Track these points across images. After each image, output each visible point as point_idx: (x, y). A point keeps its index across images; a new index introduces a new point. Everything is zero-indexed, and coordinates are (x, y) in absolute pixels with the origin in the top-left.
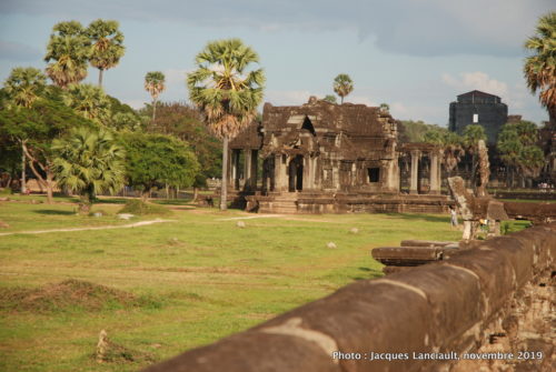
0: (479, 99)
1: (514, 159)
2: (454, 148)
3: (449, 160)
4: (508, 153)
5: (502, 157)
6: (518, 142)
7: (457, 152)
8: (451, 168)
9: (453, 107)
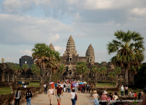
0: (26, 58)
1: (35, 73)
2: (20, 70)
3: (19, 73)
4: (34, 71)
5: (32, 72)
6: (36, 68)
7: (21, 71)
8: (19, 75)
9: (20, 60)
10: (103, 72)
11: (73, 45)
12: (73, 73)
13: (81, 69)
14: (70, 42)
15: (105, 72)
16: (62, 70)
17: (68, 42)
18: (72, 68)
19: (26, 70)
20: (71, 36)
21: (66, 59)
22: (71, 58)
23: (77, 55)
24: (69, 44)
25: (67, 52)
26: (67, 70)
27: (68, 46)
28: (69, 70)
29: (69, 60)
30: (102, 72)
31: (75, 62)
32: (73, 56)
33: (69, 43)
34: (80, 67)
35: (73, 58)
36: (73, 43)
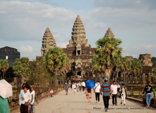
0: (8, 50)
1: (19, 73)
4: (17, 71)
5: (14, 72)
6: (21, 66)
10: (136, 69)
11: (81, 31)
12: (83, 73)
13: (109, 57)
14: (77, 27)
15: (139, 70)
16: (62, 61)
17: (74, 26)
18: (82, 64)
19: (5, 69)
20: (78, 16)
21: (72, 52)
22: (79, 49)
23: (88, 46)
24: (76, 30)
25: (73, 41)
26: (73, 68)
27: (75, 31)
28: (76, 67)
29: (77, 54)
30: (133, 69)
31: (85, 56)
32: (83, 46)
33: (75, 28)
34: (104, 51)
35: (82, 49)
36: (82, 27)
